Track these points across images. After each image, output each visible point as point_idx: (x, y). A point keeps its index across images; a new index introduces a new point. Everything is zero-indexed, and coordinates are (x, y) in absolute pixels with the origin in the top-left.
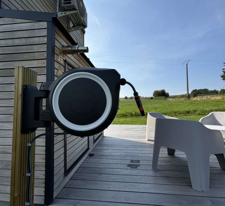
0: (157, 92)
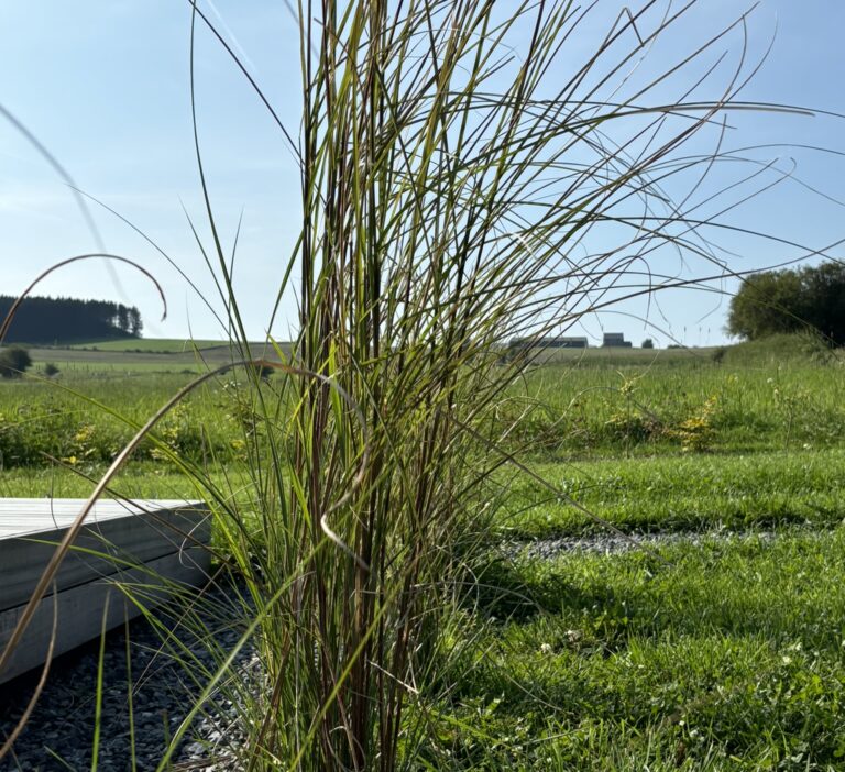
0: (771, 291)
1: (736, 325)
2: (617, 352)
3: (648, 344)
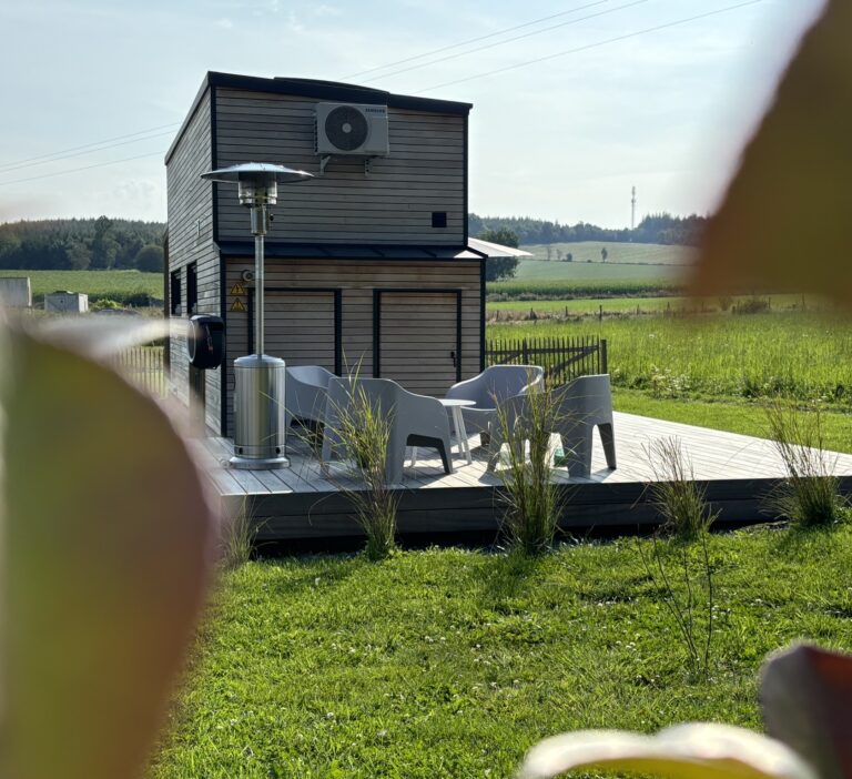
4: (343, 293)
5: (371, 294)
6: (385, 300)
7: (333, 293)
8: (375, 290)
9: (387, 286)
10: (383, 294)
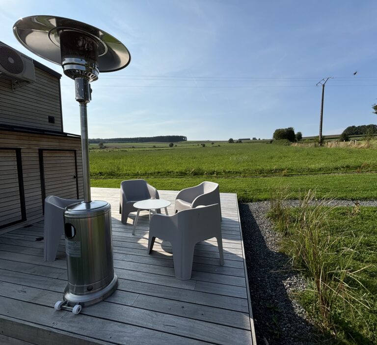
0: (280, 132)
1: (274, 137)
2: (255, 140)
3: (259, 139)
4: (22, 151)
5: (38, 151)
6: (45, 154)
7: (15, 151)
8: (39, 149)
9: (45, 147)
10: (44, 151)
